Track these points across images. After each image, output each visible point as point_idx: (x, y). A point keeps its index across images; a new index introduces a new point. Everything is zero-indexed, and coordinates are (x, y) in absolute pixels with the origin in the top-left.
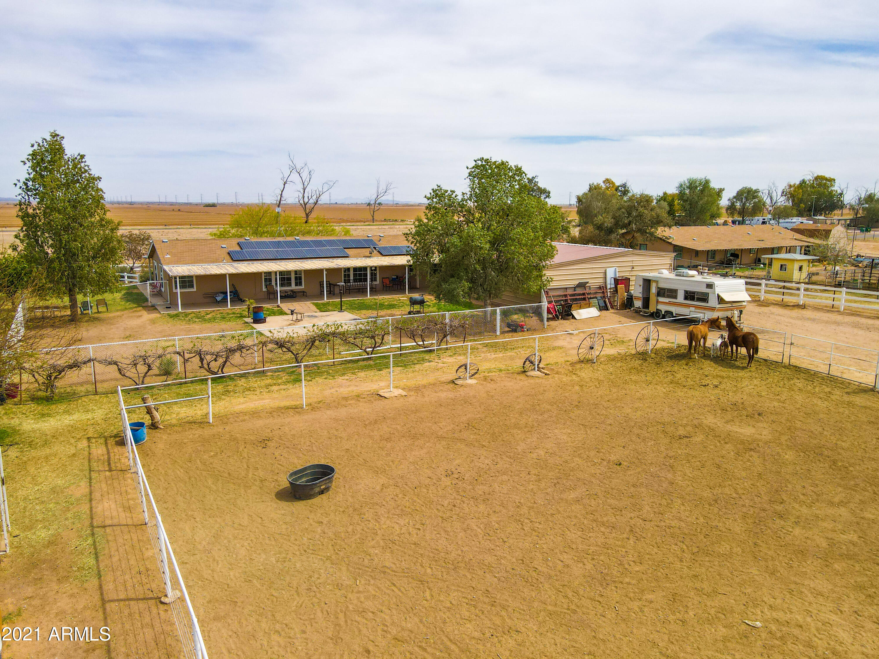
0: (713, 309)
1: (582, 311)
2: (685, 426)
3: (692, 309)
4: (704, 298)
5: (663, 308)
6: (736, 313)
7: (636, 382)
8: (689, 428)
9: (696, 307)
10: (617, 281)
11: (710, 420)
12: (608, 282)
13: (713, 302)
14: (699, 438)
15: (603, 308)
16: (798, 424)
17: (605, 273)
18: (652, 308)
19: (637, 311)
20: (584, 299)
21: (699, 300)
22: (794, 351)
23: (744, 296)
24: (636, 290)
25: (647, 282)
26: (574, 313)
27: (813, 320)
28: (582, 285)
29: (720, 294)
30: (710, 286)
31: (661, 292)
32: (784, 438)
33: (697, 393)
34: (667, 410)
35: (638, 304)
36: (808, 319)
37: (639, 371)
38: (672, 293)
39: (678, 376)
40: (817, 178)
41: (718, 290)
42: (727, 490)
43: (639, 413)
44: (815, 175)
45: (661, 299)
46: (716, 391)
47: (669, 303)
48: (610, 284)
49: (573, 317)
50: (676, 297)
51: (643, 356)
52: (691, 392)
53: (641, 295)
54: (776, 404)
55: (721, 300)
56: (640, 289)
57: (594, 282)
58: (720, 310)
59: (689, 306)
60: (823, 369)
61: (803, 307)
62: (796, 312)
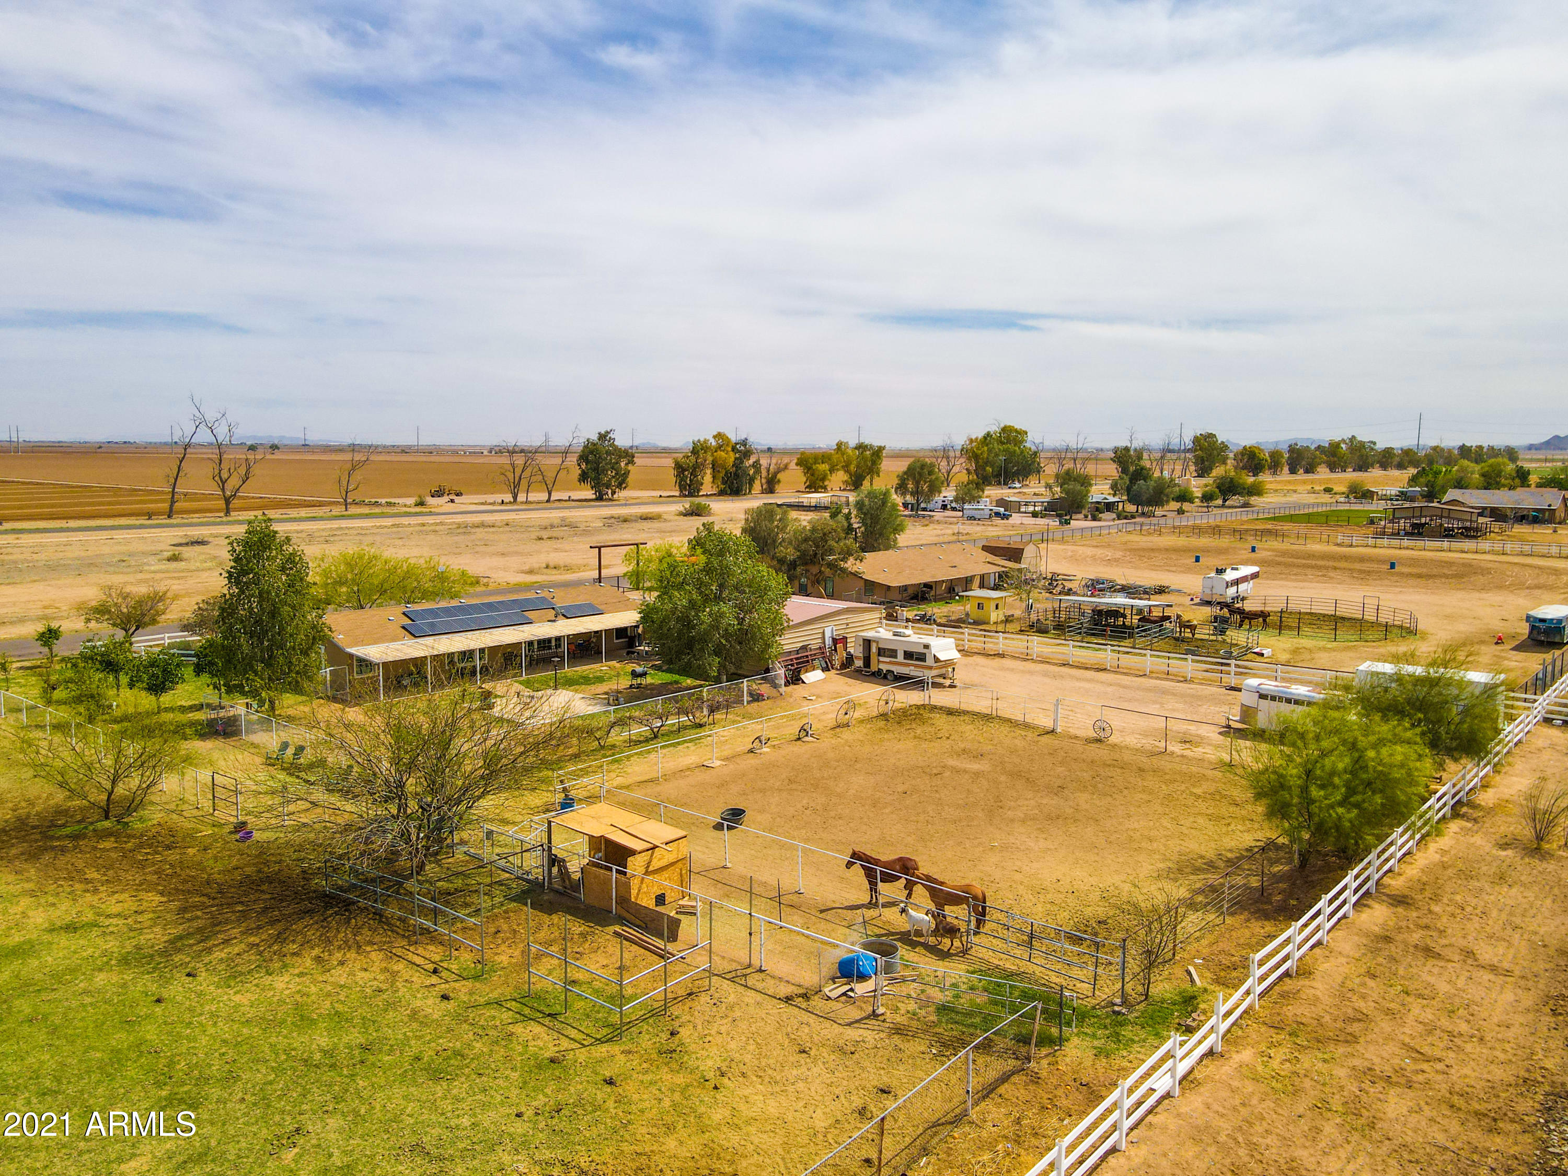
0: (931, 668)
1: (808, 674)
2: (936, 767)
3: (912, 668)
4: (921, 657)
5: (884, 667)
6: (950, 670)
7: (889, 740)
8: (940, 769)
9: (916, 666)
10: (835, 641)
11: (951, 762)
12: (827, 643)
13: (930, 661)
14: (947, 774)
15: (826, 669)
16: (1007, 759)
17: (823, 633)
18: (874, 667)
19: (858, 670)
20: (808, 661)
21: (917, 659)
22: (1000, 704)
23: (954, 654)
24: (854, 648)
25: (867, 643)
26: (803, 677)
27: (1012, 670)
28: (804, 648)
29: (937, 655)
30: (927, 647)
31: (881, 652)
32: (998, 769)
33: (936, 744)
34: (920, 758)
35: (859, 663)
36: (1008, 669)
37: (887, 731)
38: (893, 653)
39: (918, 732)
40: (1004, 429)
41: (934, 650)
42: (971, 799)
43: (902, 762)
44: (1002, 425)
45: (882, 659)
46: (949, 741)
47: (890, 663)
48: (829, 642)
49: (803, 682)
50: (896, 657)
51: (884, 716)
52: (932, 744)
53: (861, 655)
54: (991, 747)
55: (937, 660)
56: (861, 649)
57: (815, 644)
58: (936, 668)
59: (909, 665)
60: (1020, 718)
61: (1002, 656)
62: (998, 662)
